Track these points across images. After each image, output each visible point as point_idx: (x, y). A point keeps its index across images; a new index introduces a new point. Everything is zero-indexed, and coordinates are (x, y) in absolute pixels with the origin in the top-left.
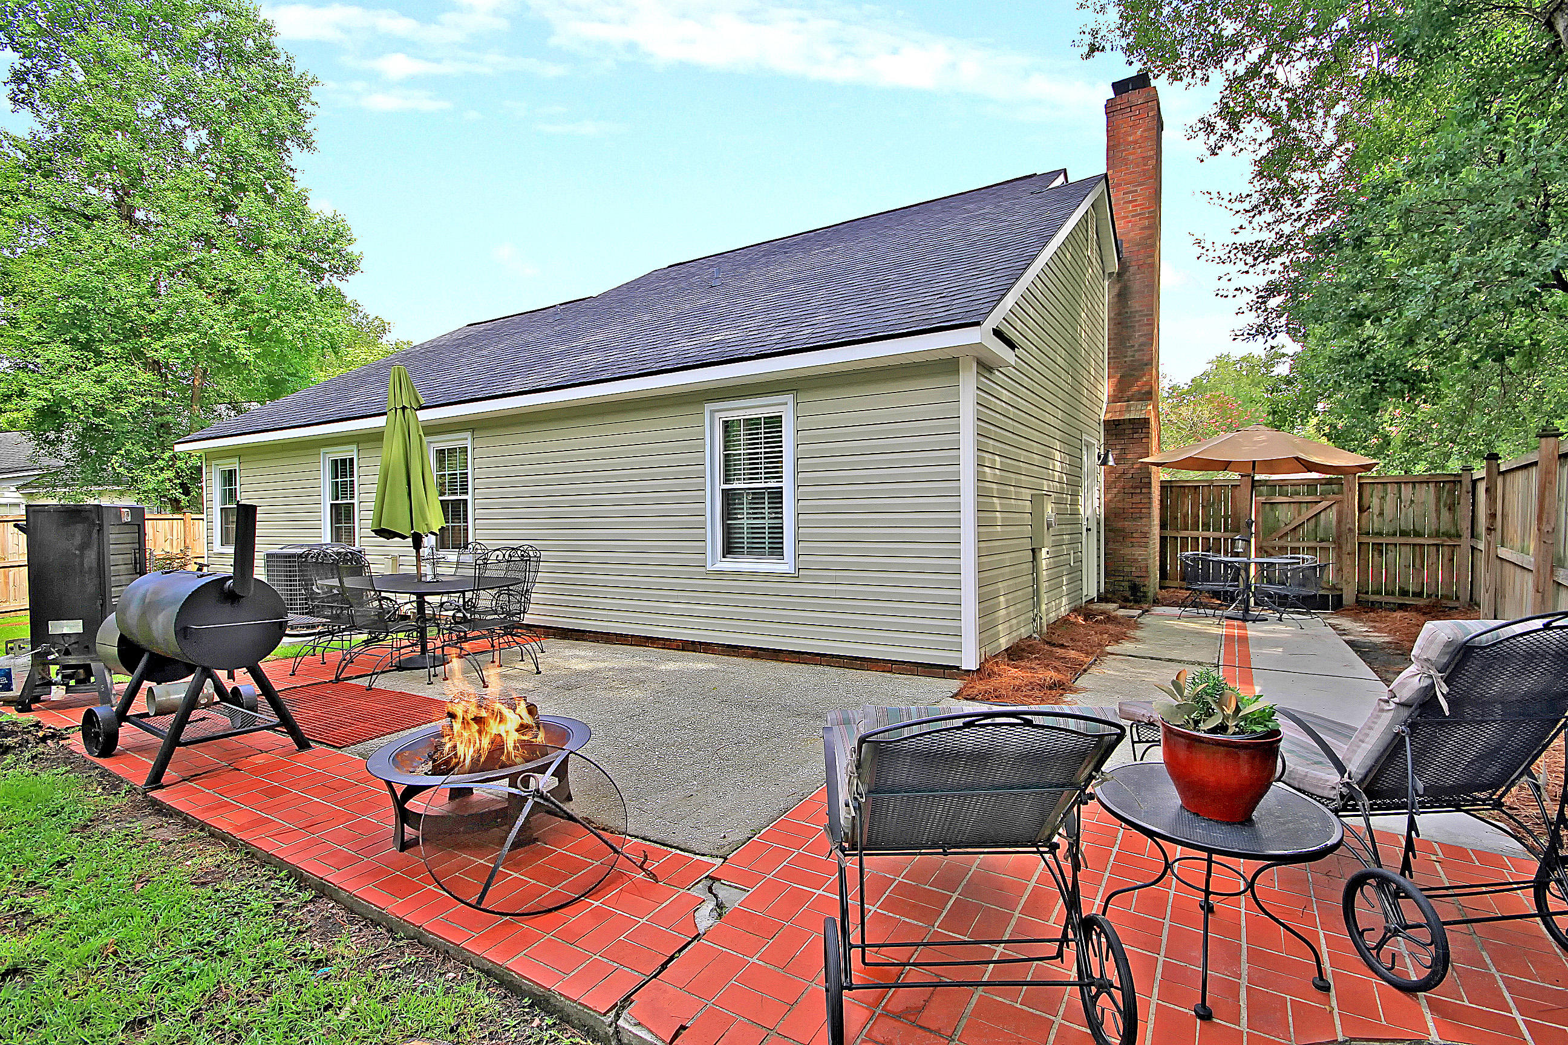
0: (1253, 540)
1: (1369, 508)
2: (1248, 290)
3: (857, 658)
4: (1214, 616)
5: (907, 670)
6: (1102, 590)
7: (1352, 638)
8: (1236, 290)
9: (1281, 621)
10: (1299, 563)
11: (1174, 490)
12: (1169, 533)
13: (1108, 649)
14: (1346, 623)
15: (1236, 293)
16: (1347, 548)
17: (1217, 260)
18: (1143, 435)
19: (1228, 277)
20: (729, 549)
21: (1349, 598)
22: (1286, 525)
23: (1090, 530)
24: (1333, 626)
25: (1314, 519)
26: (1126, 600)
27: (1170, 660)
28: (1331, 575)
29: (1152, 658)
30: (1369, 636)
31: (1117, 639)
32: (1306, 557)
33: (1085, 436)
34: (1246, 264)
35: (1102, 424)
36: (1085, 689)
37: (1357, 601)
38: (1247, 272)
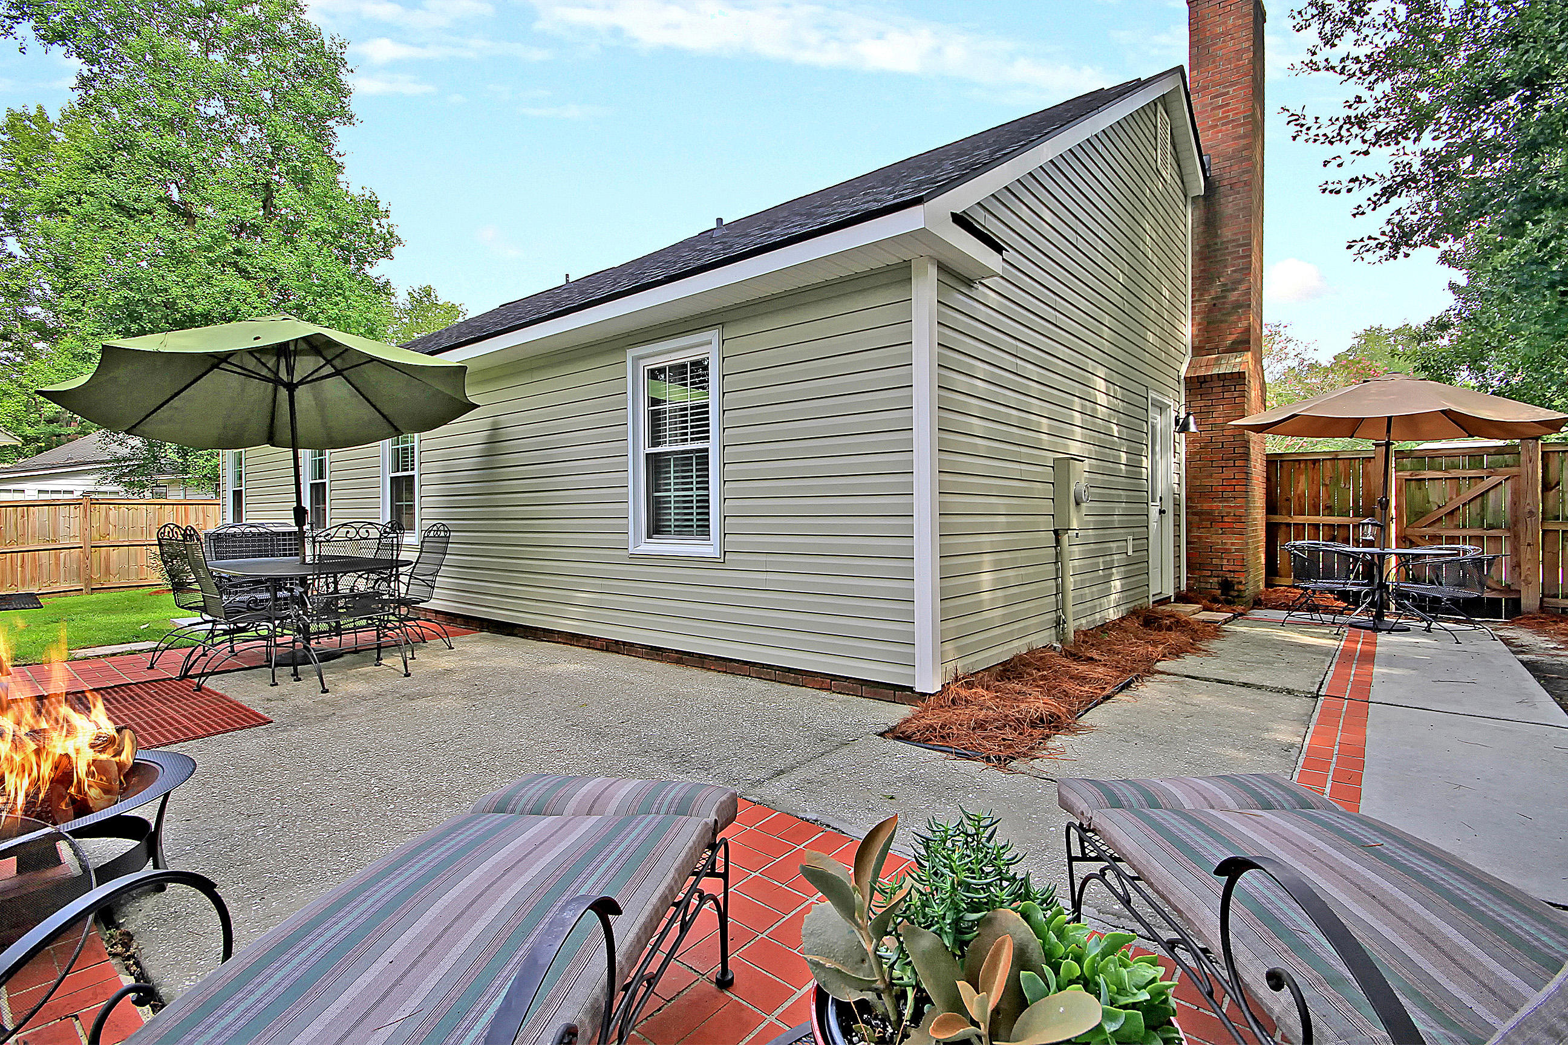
0: (1393, 526)
1: (1558, 484)
2: (1369, 180)
3: (790, 670)
4: (1333, 623)
5: (849, 689)
6: (1183, 587)
7: (1532, 657)
8: (1352, 181)
9: (1429, 631)
10: (1459, 554)
11: (1285, 465)
12: (1277, 519)
13: (1160, 666)
14: (1524, 636)
15: (1351, 185)
16: (1526, 538)
17: (1322, 139)
18: (1236, 394)
19: (1339, 161)
20: (656, 528)
21: (1530, 600)
22: (1439, 507)
23: (1164, 512)
24: (1507, 641)
25: (1479, 501)
26: (1215, 600)
27: (1245, 685)
28: (1504, 574)
29: (1219, 681)
30: (1558, 655)
31: (1177, 652)
32: (1467, 547)
33: (1152, 394)
34: (1364, 142)
35: (1182, 382)
36: (1091, 729)
37: (1542, 607)
38: (1366, 153)
